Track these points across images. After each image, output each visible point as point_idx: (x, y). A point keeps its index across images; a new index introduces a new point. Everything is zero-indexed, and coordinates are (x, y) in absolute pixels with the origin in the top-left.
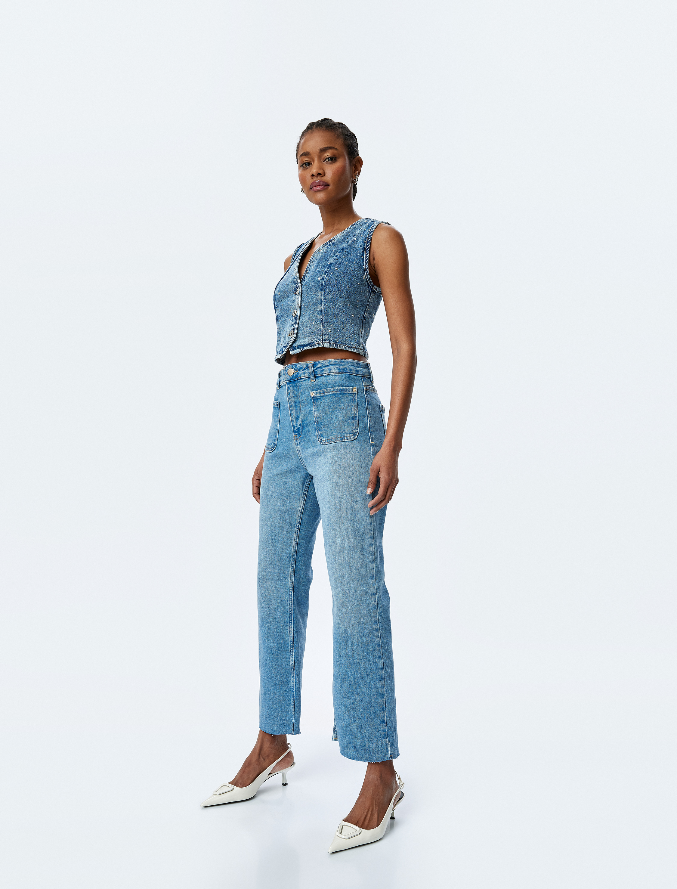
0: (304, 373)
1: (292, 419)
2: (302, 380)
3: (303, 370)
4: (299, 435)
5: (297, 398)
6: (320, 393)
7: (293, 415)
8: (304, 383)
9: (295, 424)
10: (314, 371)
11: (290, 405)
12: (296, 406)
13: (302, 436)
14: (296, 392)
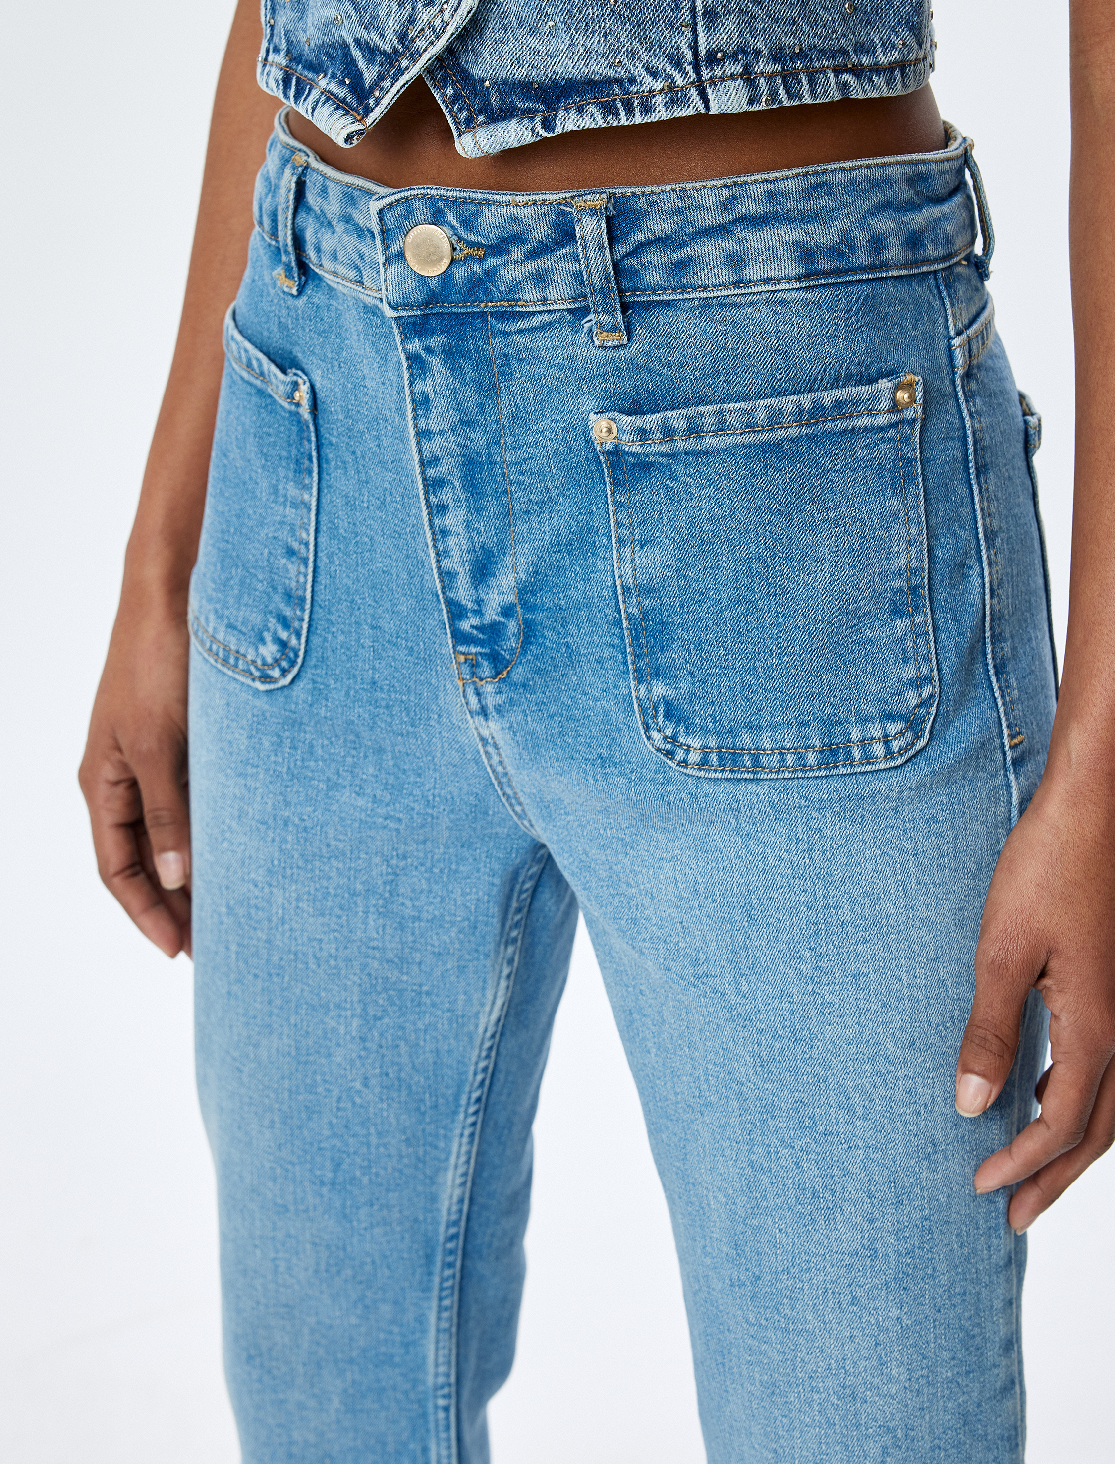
0: (541, 279)
1: (446, 564)
2: (521, 324)
3: (532, 255)
4: (498, 663)
5: (479, 439)
6: (668, 433)
7: (452, 541)
8: (541, 343)
9: (463, 593)
10: (615, 265)
11: (431, 472)
12: (472, 486)
13: (519, 673)
14: (470, 398)
